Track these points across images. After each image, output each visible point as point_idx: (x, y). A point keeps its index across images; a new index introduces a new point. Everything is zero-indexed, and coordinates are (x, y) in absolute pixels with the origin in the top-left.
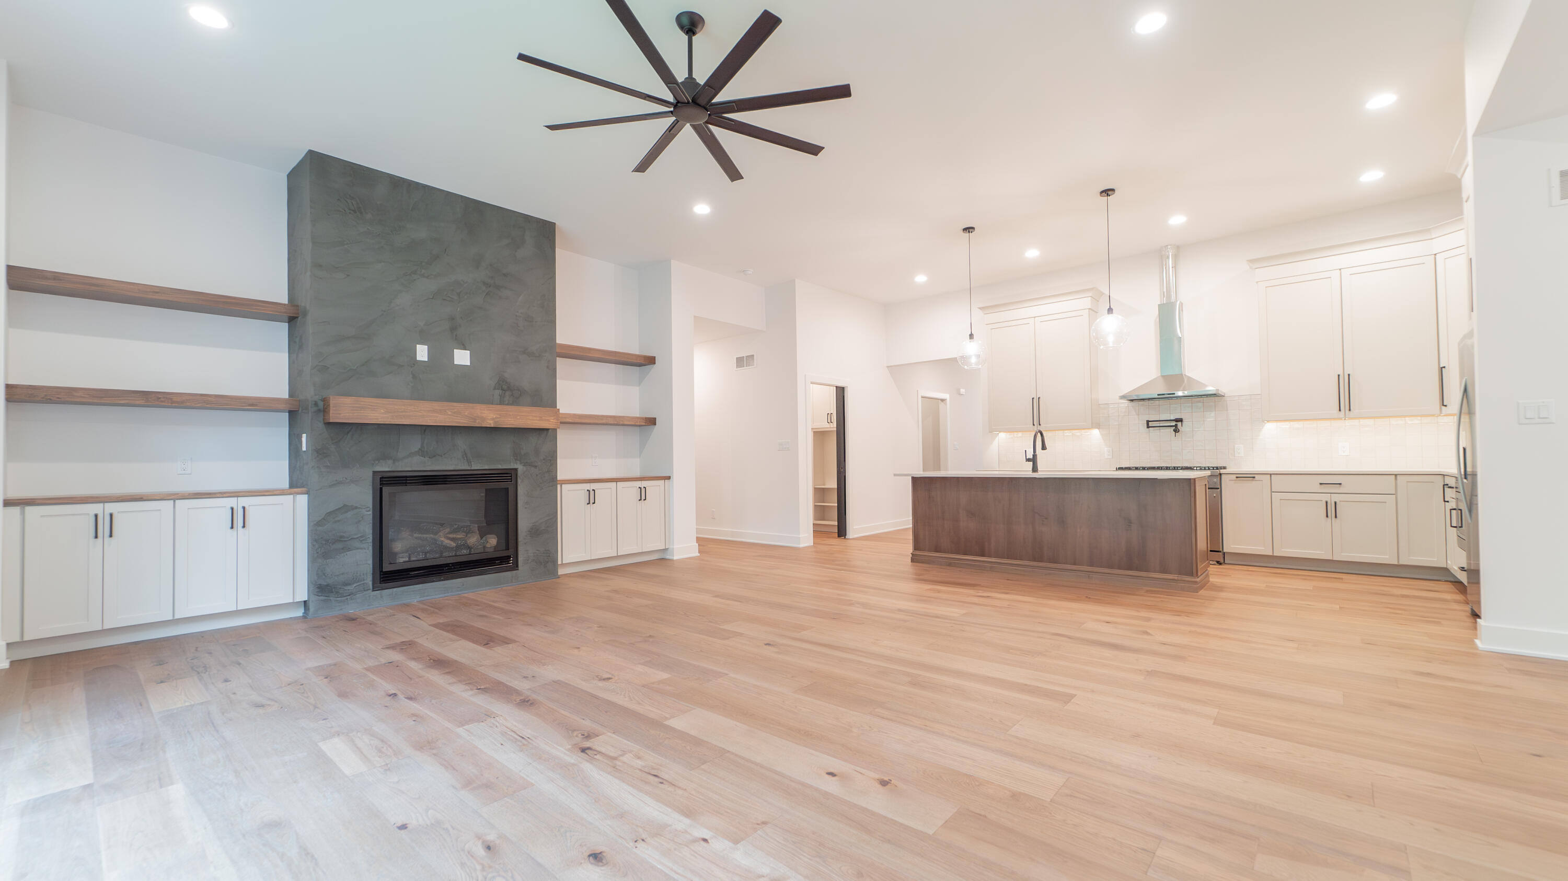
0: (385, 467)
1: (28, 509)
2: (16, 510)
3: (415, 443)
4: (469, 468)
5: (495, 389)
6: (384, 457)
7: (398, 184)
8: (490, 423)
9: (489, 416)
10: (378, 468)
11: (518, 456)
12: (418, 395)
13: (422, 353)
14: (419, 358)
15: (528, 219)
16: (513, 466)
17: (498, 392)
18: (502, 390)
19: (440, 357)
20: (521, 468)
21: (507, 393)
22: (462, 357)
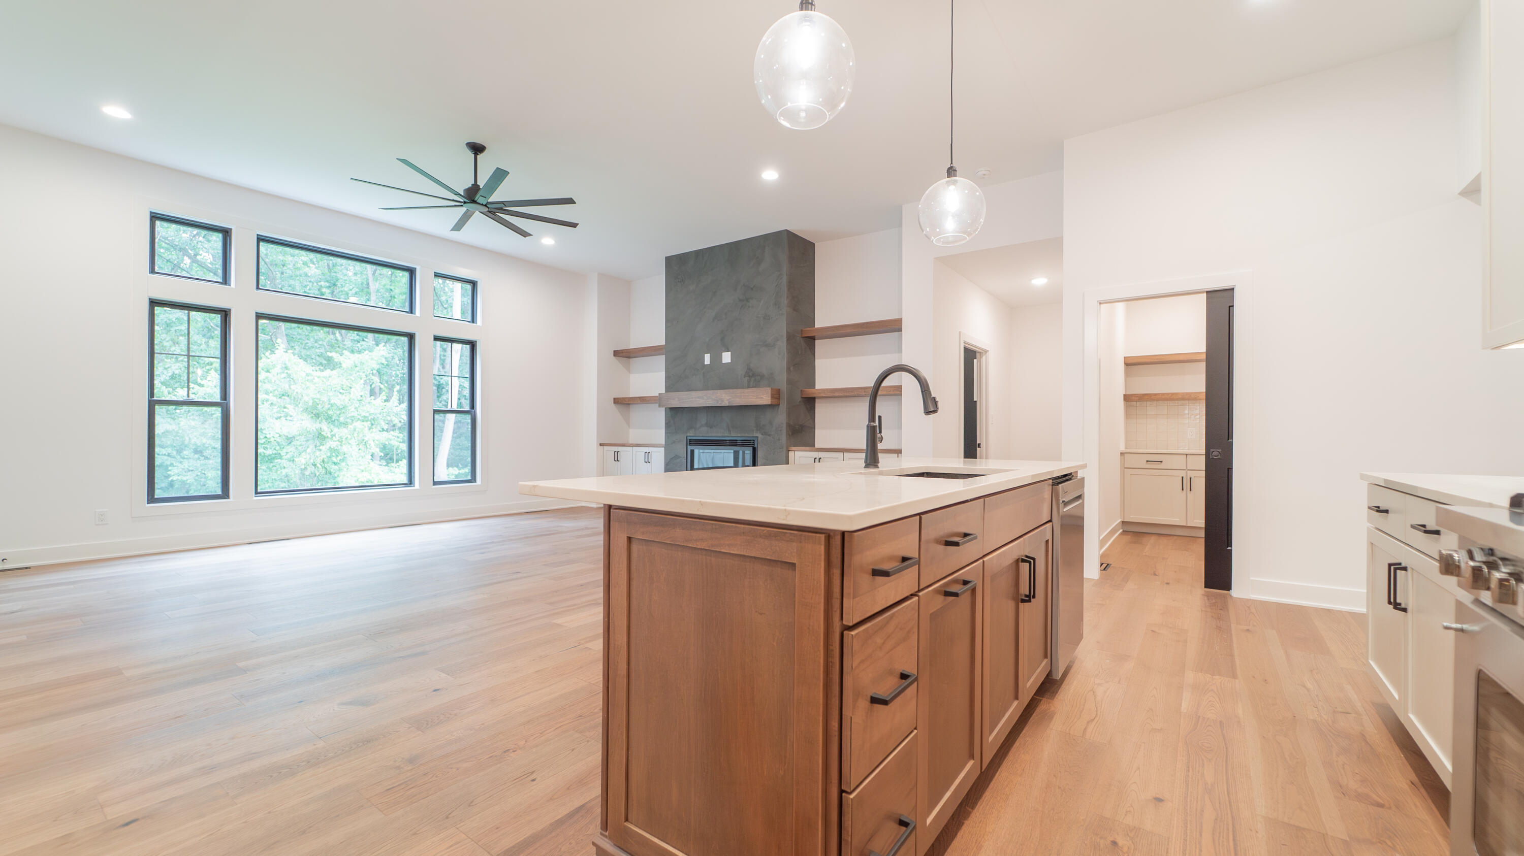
0: (692, 434)
1: (605, 447)
2: (602, 447)
3: (703, 419)
4: (729, 435)
5: (745, 376)
6: (690, 428)
7: (698, 253)
8: (726, 404)
9: (725, 398)
10: (688, 434)
11: (759, 427)
12: (706, 387)
13: (707, 359)
14: (706, 363)
15: (766, 237)
16: (755, 435)
17: (747, 379)
18: (749, 376)
19: (716, 358)
20: (760, 436)
21: (753, 379)
22: (727, 357)
